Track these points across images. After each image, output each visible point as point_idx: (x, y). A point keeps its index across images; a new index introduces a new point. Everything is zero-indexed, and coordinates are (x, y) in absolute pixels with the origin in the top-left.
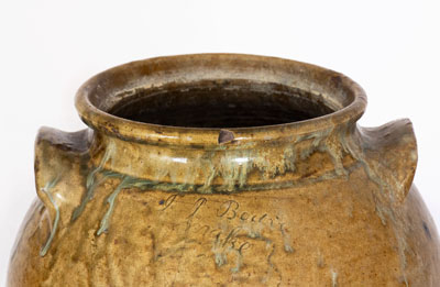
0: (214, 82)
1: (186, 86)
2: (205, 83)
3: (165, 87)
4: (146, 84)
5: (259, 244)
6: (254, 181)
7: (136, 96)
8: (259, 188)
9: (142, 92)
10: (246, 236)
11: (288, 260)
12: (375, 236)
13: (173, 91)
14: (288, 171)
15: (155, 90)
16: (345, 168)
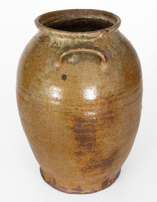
16: (52, 46)
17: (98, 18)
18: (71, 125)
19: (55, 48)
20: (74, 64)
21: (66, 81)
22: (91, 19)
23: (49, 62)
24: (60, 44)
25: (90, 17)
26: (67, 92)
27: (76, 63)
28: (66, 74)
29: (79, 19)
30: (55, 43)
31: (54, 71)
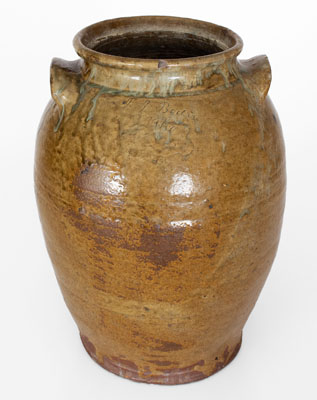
1: (137, 35)
2: (147, 33)
3: (124, 35)
4: (114, 33)
5: (181, 127)
6: (178, 91)
7: (108, 40)
8: (181, 95)
9: (111, 38)
10: (173, 123)
11: (198, 136)
12: (247, 123)
13: (129, 38)
15: (118, 37)
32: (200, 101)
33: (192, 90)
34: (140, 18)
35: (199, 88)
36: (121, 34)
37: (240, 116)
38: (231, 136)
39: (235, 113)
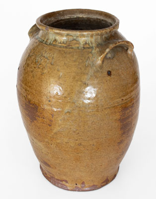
0: (100, 19)
1: (92, 19)
2: (97, 19)
3: (86, 18)
4: (81, 16)
5: (46, 60)
6: (54, 43)
7: (76, 18)
8: (54, 45)
9: (79, 18)
10: (44, 57)
11: (51, 66)
12: (80, 68)
13: (89, 20)
14: (63, 43)
15: (83, 18)
16: (83, 47)
17: (75, 16)
18: (118, 117)
19: (89, 48)
20: (113, 59)
21: (112, 76)
22: (68, 19)
23: (90, 63)
24: (92, 43)
25: (67, 17)
26: (115, 86)
27: (113, 57)
28: (110, 70)
29: (58, 21)
30: (86, 43)
31: (98, 71)
32: (60, 51)
33: (60, 45)
34: (96, 11)
35: (63, 45)
36: (85, 17)
37: (77, 63)
38: (67, 71)
39: (75, 61)
